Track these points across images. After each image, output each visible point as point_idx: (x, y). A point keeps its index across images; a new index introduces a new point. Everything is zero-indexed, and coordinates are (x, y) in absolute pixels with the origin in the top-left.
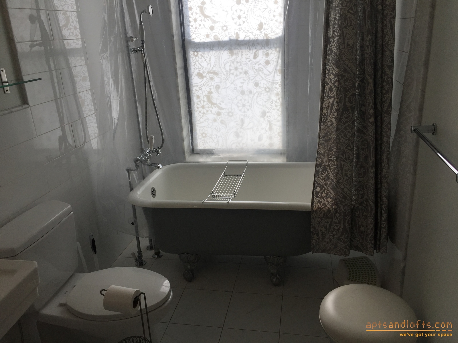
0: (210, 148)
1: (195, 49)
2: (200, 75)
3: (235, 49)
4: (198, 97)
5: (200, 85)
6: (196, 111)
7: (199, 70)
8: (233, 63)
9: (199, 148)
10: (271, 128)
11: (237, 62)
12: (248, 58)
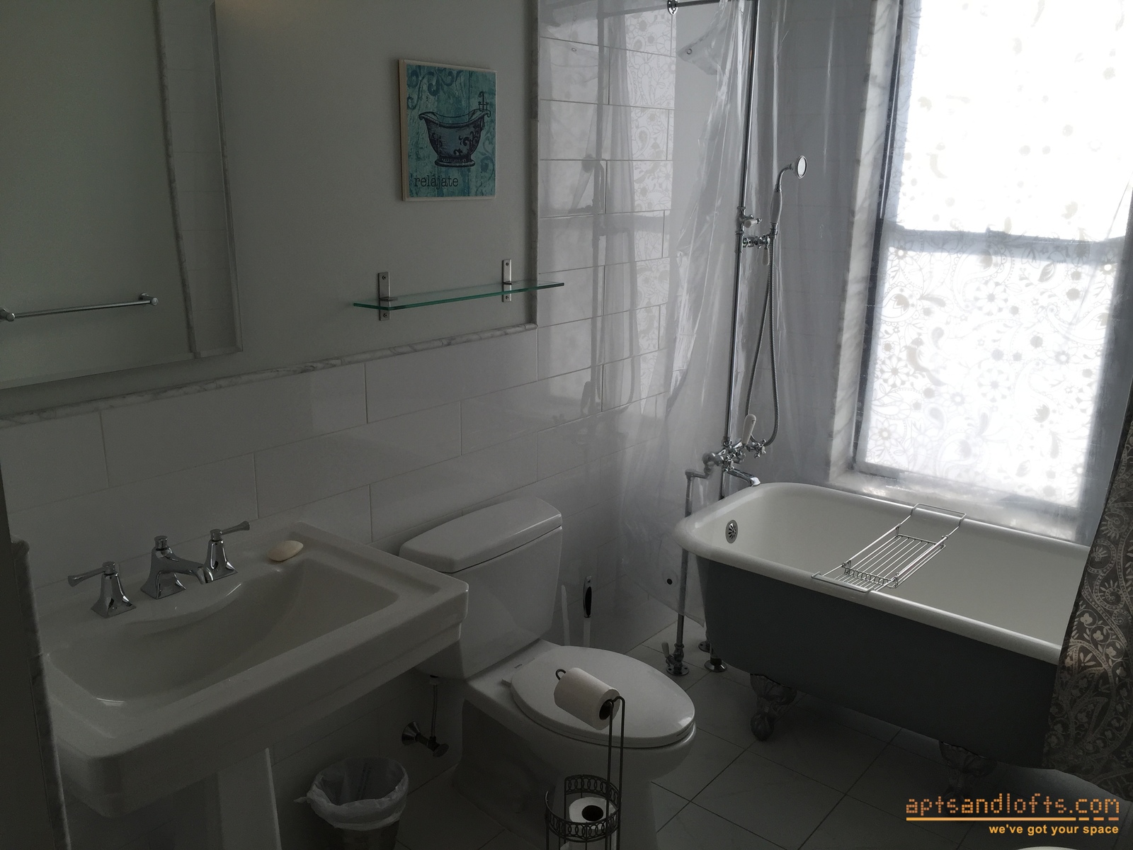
0: (895, 466)
1: (902, 243)
2: (902, 302)
3: (996, 253)
4: (888, 347)
5: (898, 323)
6: (877, 378)
7: (902, 290)
8: (986, 283)
9: (869, 462)
10: (1055, 452)
11: (997, 284)
12: (1026, 278)
